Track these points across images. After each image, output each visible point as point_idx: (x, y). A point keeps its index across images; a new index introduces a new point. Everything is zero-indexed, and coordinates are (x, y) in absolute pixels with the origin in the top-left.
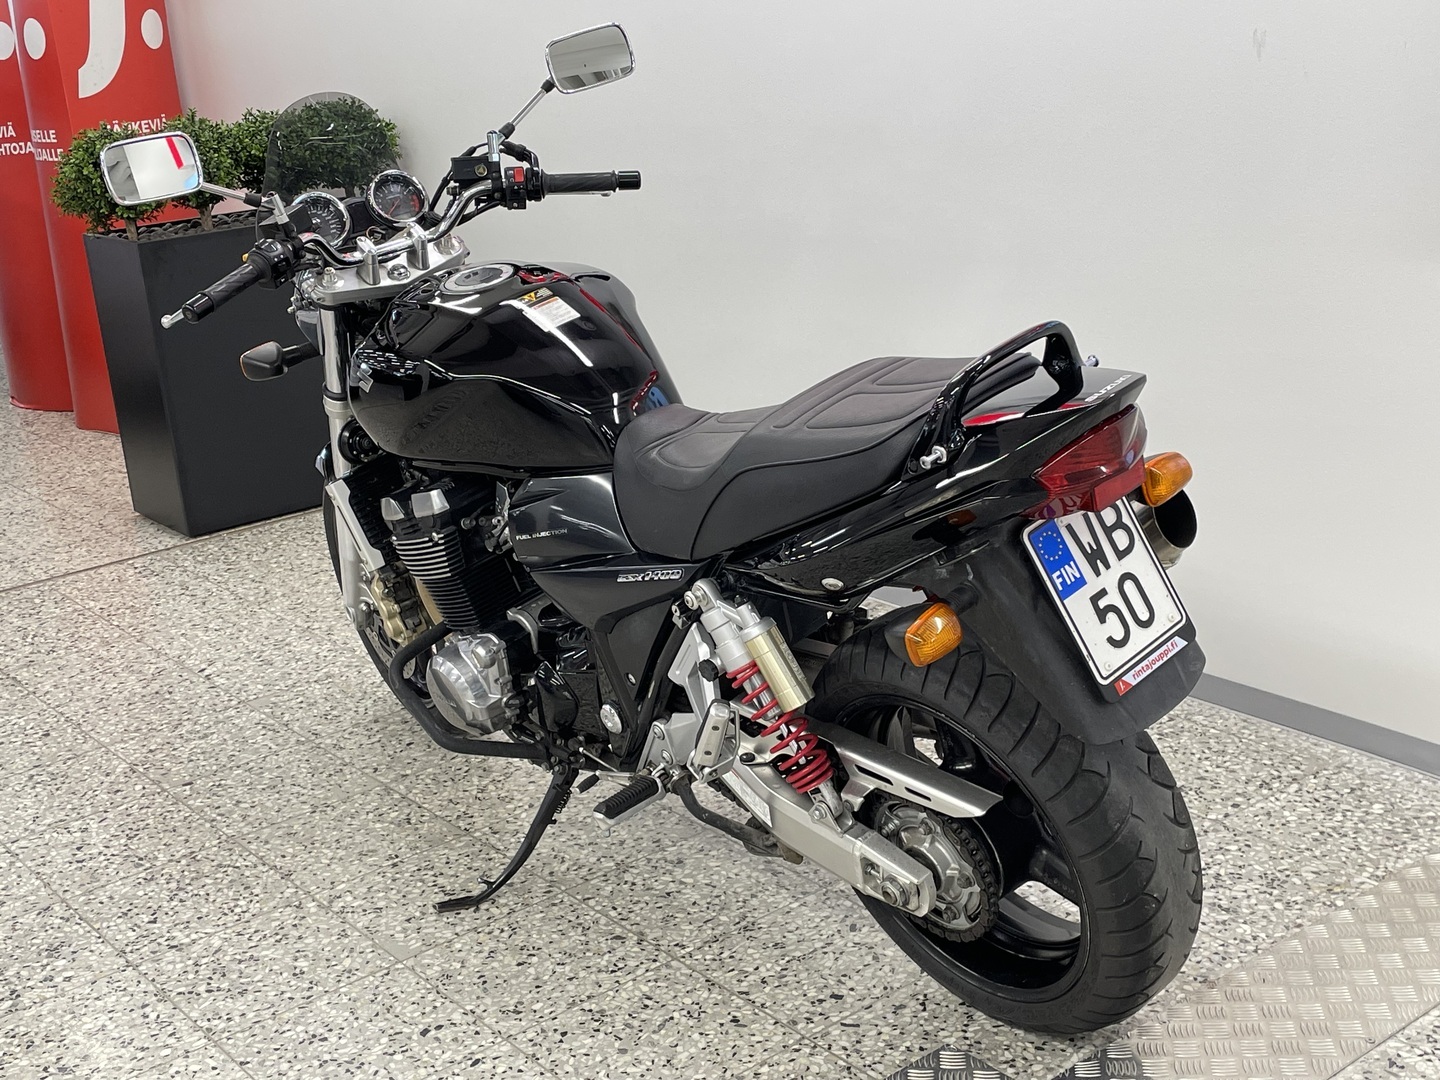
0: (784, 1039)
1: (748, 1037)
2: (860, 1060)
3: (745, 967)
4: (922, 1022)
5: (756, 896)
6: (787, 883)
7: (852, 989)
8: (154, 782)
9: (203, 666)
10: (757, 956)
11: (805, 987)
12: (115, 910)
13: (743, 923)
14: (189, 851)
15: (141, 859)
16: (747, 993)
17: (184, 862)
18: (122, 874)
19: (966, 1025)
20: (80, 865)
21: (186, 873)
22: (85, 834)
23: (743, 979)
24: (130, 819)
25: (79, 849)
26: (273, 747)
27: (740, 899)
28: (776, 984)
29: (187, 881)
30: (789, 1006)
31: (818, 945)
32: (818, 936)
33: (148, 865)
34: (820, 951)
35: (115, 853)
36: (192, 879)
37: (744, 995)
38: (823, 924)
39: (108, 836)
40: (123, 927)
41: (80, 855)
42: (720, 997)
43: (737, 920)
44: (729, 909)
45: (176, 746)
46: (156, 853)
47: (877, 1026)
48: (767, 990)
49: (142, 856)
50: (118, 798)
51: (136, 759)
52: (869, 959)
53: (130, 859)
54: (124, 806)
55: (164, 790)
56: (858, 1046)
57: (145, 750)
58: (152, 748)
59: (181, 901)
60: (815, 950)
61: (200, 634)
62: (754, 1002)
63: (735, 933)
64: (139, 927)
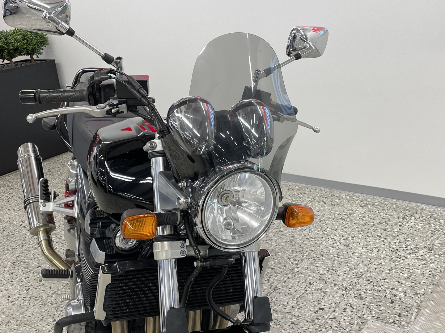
0: (314, 327)
1: (301, 328)
2: (345, 330)
3: (283, 303)
4: (355, 313)
5: (271, 278)
6: (278, 272)
7: (324, 305)
8: (25, 268)
9: (21, 224)
10: (285, 299)
11: (309, 307)
12: (37, 319)
13: (273, 288)
14: (54, 291)
15: (36, 297)
16: (290, 313)
17: (54, 296)
18: (32, 304)
19: (371, 312)
20: (12, 303)
21: (57, 300)
22: (8, 291)
23: (285, 308)
24: (23, 283)
25: (9, 297)
26: (64, 249)
27: (266, 279)
28: (298, 308)
29: (60, 303)
30: (307, 315)
31: (303, 291)
32: (300, 289)
33: (40, 299)
34: (305, 294)
35: (24, 296)
36: (61, 302)
37: (290, 314)
38: (299, 284)
39: (18, 291)
40: (44, 325)
41: (10, 299)
42: (282, 315)
43: (270, 287)
44: (264, 283)
45: (27, 253)
46: (41, 294)
47: (342, 317)
48: (296, 310)
49: (36, 296)
50: (14, 275)
51: (13, 260)
52: (323, 294)
53: (32, 298)
54: (18, 279)
55: (31, 270)
56: (340, 325)
57: (15, 256)
58: (18, 255)
59: (61, 311)
60: (303, 294)
61: (13, 212)
62: (295, 315)
63: (272, 291)
64: (50, 324)
